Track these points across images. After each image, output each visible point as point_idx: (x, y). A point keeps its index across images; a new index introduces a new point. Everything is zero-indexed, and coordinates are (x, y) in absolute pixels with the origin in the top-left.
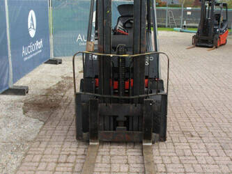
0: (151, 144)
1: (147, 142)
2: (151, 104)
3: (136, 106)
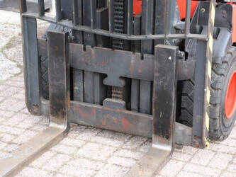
0: (168, 148)
1: (161, 143)
2: (170, 58)
3: (142, 58)
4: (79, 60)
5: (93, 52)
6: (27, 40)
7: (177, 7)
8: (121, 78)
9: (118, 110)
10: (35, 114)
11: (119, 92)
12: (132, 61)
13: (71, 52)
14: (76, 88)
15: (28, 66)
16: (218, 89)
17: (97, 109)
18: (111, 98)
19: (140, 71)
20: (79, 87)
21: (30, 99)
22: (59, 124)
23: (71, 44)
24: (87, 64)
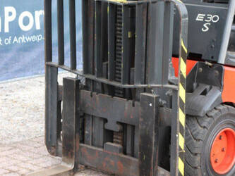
2: (151, 105)
3: (133, 105)
4: (87, 106)
5: (98, 99)
6: (50, 85)
7: (171, 63)
8: (118, 123)
9: (115, 154)
10: (53, 154)
11: (119, 137)
12: (126, 108)
13: (82, 98)
14: (86, 132)
15: (50, 110)
16: (199, 140)
17: (99, 152)
18: (112, 142)
19: (131, 117)
20: (89, 131)
21: (49, 140)
22: (68, 163)
23: (82, 91)
24: (93, 109)
